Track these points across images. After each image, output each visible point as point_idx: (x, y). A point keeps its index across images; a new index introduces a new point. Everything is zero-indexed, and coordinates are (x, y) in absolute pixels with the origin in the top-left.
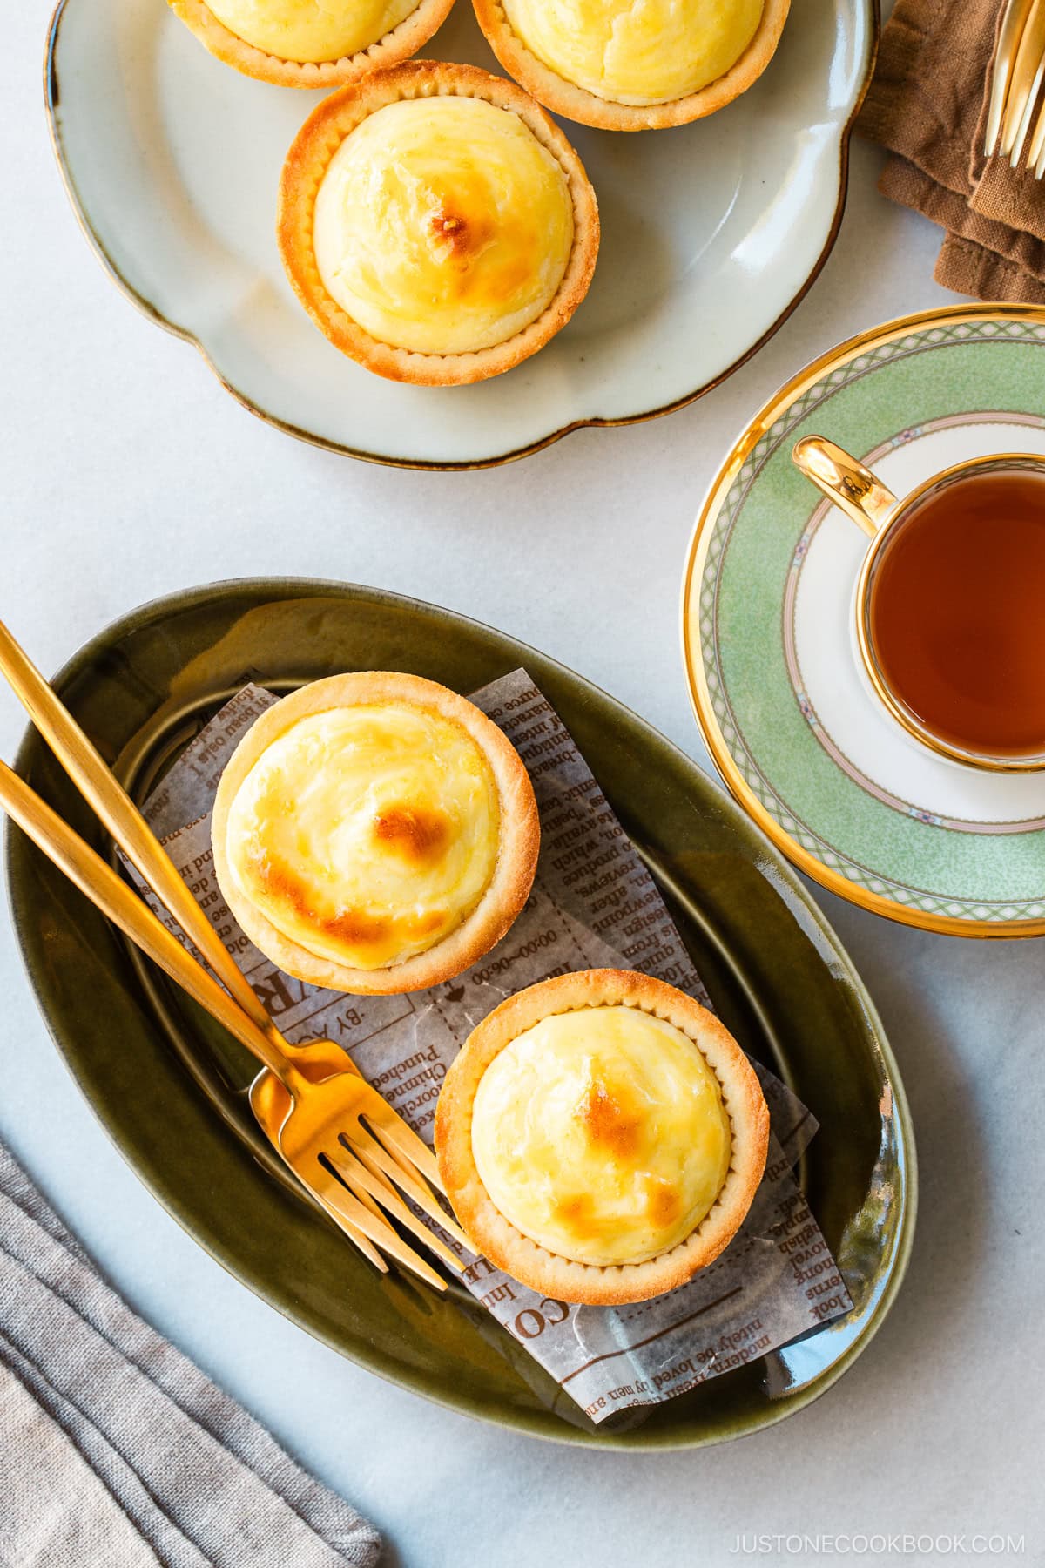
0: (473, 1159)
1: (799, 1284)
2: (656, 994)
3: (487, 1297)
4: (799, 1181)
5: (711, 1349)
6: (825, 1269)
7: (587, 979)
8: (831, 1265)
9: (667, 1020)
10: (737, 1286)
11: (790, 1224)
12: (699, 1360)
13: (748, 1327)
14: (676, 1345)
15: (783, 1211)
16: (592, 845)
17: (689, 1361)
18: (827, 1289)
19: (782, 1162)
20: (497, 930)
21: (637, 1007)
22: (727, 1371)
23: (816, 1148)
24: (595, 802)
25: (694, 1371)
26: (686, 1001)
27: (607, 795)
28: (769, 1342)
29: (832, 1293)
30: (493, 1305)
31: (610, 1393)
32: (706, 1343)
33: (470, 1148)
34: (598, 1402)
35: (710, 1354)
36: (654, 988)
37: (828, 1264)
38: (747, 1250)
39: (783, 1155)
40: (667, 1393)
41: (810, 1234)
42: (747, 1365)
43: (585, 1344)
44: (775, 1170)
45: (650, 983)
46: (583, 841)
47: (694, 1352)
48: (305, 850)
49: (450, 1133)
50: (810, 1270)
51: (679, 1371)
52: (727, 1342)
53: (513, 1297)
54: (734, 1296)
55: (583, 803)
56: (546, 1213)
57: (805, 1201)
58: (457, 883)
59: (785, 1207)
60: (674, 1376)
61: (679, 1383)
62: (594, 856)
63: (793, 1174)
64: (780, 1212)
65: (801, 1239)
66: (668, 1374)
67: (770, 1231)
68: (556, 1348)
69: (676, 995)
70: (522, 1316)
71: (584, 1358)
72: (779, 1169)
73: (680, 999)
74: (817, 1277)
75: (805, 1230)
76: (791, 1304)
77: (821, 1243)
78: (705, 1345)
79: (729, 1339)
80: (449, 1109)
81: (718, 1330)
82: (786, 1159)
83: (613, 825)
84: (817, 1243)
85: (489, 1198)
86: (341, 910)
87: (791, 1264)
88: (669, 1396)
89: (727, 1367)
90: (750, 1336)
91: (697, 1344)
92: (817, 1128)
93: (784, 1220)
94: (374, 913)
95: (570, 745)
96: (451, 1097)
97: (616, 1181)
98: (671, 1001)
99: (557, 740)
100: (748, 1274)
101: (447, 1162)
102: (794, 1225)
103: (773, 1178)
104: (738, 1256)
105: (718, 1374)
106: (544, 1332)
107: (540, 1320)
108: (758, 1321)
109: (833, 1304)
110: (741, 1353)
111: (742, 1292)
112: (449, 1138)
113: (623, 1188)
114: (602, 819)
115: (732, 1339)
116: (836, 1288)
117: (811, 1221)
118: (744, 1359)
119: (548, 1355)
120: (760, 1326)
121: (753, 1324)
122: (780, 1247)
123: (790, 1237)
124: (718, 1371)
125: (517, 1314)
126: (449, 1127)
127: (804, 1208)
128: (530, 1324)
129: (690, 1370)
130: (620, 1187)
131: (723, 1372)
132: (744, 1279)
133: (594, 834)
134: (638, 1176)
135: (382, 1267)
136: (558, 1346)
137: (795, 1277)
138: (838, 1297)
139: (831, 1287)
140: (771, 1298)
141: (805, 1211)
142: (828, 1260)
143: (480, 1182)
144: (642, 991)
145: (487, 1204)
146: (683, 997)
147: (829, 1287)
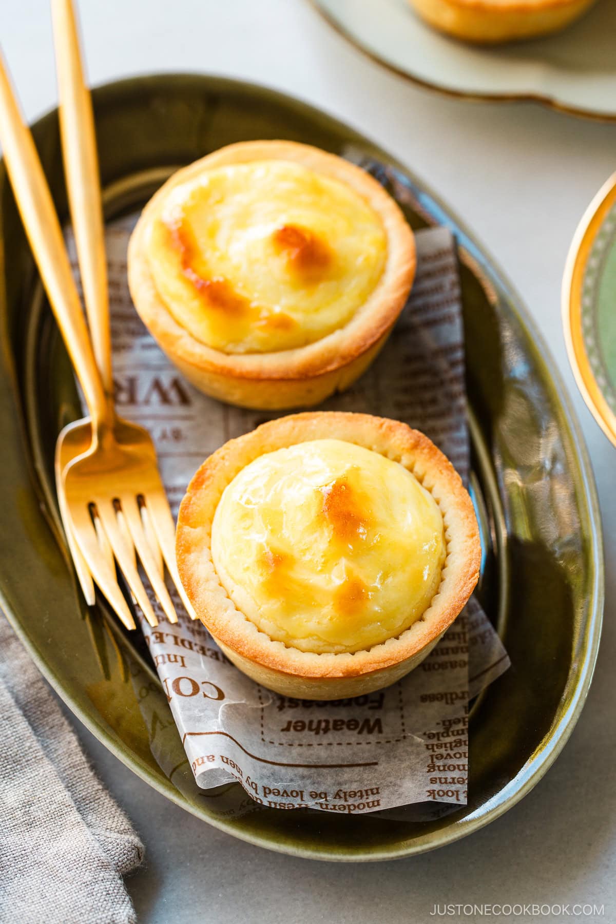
0: (213, 515)
1: (429, 771)
2: (432, 460)
3: (163, 656)
4: (469, 710)
5: (325, 794)
6: (457, 770)
7: (381, 425)
8: (464, 769)
9: (430, 490)
10: (375, 761)
11: (445, 735)
12: (311, 796)
13: (366, 791)
14: (298, 778)
15: (444, 724)
16: (434, 401)
17: (302, 792)
18: (450, 783)
19: (463, 693)
20: (329, 361)
21: (411, 469)
22: (330, 811)
23: (499, 687)
24: (453, 364)
25: (302, 800)
26: (453, 476)
27: (467, 361)
28: (378, 805)
29: (454, 788)
30: (164, 662)
31: (222, 757)
32: (324, 787)
33: (215, 507)
34: (208, 757)
35: (323, 796)
36: (432, 455)
37: (461, 768)
38: (397, 741)
39: (466, 688)
40: (270, 803)
41: (458, 745)
42: (350, 814)
43: (222, 720)
44: (454, 696)
45: (431, 448)
46: (428, 396)
47: (310, 788)
48: (212, 233)
49: (207, 483)
50: (444, 766)
51: (290, 794)
52: (342, 795)
53: (183, 665)
54: (367, 767)
55: (443, 364)
56: (251, 559)
57: (467, 723)
58: (317, 310)
59: (447, 723)
60: (283, 796)
61: (284, 801)
62: (431, 410)
63: (467, 705)
64: (441, 725)
65: (448, 745)
66: (279, 792)
67: (425, 734)
68: (196, 711)
69: (447, 468)
70: (182, 680)
71: (216, 728)
72: (457, 697)
73: (449, 473)
74: (447, 772)
75: (455, 741)
76: (413, 783)
77: (465, 753)
78: (322, 789)
79: (345, 793)
80: (216, 466)
81: (340, 784)
82: (467, 692)
83: (458, 387)
84: (460, 751)
85: (210, 548)
86: (216, 278)
87: (430, 758)
88: (270, 804)
89: (331, 809)
90: (365, 797)
91: (316, 785)
92: (507, 668)
93: (442, 730)
94: (239, 291)
95: (455, 309)
96: (223, 458)
97: (322, 556)
98: (440, 471)
99: (448, 302)
100: (389, 757)
101: (192, 502)
102: (448, 736)
103: (449, 701)
104: (388, 742)
105: (321, 809)
106: (194, 697)
107: (196, 689)
108: (377, 789)
109: (450, 794)
110: (349, 806)
111: (376, 767)
112: (204, 486)
113: (327, 564)
114: (453, 380)
115: (348, 794)
116: (459, 786)
117: (465, 737)
118: (349, 809)
119: (187, 713)
120: (378, 793)
121: (372, 790)
122: (427, 746)
123: (440, 742)
124: (322, 807)
125: (180, 676)
126: (208, 478)
127: (464, 727)
128: (186, 687)
129: (299, 798)
130: (324, 563)
131: (325, 810)
132: (383, 758)
133: (439, 394)
134: (344, 562)
135: (90, 600)
136: (199, 711)
137: (428, 766)
138: (457, 792)
139: (455, 783)
140: (398, 776)
141: (463, 730)
142: (464, 766)
143: (210, 535)
144: (421, 453)
145: (206, 551)
146: (452, 472)
147: (453, 782)
